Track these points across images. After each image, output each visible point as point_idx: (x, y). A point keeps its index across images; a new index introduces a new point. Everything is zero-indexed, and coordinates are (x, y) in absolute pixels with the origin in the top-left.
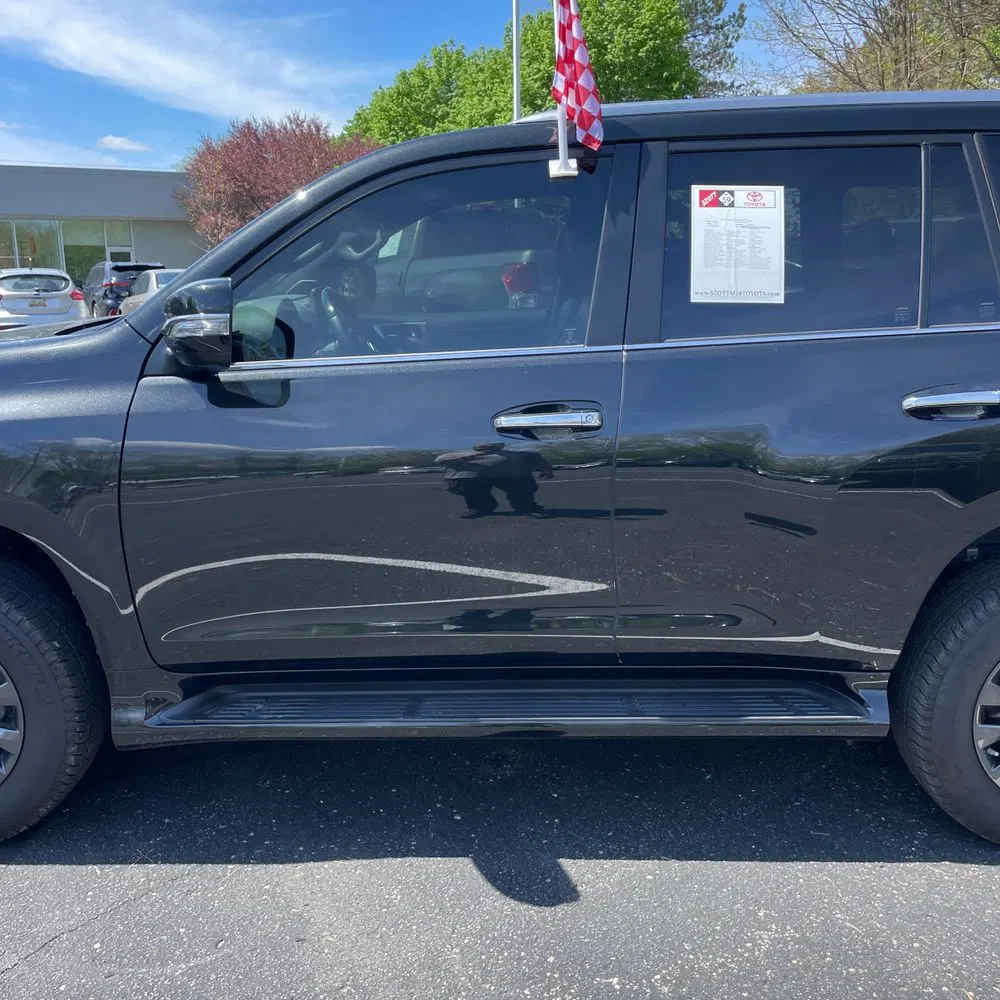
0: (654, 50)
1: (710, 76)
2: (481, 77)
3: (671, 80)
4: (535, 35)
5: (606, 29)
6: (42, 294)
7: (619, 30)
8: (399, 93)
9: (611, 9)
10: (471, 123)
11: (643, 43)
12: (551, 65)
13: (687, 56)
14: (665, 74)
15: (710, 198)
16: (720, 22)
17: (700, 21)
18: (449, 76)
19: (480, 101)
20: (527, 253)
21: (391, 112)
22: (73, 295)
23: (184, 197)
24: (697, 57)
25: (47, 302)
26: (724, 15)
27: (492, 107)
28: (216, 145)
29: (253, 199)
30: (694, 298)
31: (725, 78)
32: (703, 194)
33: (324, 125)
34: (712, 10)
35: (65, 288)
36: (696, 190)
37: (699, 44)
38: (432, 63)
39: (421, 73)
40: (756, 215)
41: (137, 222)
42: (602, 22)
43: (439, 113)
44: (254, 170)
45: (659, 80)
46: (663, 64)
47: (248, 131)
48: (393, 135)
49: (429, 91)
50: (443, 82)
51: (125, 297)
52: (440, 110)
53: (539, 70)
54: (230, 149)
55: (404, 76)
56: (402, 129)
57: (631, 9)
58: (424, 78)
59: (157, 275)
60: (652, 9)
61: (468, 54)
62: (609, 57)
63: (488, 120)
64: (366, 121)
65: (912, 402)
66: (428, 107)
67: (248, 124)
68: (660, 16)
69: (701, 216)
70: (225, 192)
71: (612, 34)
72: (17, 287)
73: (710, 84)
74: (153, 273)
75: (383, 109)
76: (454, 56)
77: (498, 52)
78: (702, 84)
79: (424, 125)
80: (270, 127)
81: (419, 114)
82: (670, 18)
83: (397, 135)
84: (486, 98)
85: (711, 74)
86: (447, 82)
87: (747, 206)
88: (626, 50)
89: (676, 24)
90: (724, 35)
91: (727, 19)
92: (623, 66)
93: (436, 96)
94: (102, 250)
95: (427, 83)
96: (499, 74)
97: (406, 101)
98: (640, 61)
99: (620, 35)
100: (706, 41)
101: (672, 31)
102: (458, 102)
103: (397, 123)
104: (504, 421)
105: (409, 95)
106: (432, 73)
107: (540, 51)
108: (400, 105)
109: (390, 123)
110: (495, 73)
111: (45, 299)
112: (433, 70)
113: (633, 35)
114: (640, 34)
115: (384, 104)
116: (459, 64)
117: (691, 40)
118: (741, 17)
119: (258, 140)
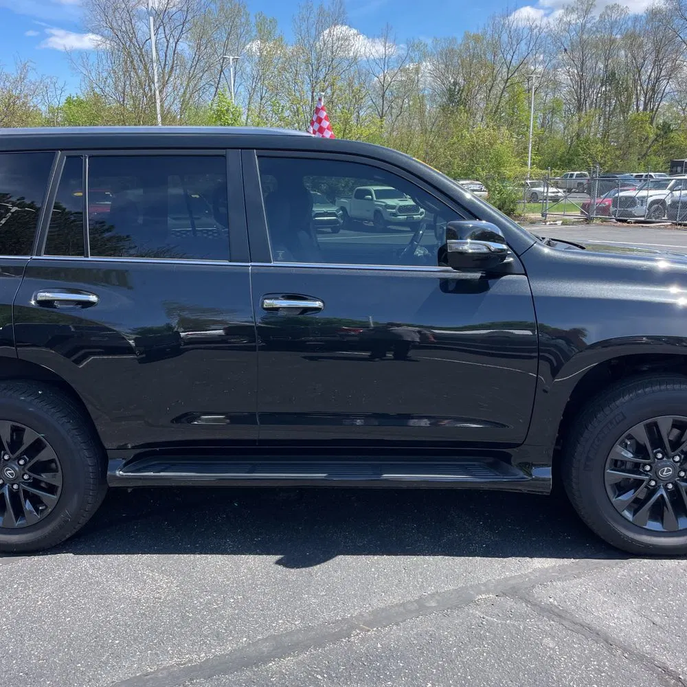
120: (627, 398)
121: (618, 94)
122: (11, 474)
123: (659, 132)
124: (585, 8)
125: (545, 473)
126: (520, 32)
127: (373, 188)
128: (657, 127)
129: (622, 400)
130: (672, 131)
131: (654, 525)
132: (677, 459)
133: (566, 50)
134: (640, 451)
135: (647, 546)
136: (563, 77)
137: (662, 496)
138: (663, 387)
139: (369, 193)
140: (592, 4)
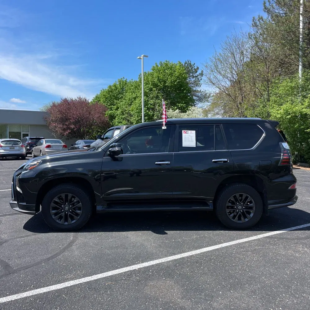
0: (179, 82)
1: (194, 89)
2: (132, 87)
3: (184, 90)
4: (147, 78)
5: (166, 77)
6: (13, 146)
7: (169, 77)
8: (109, 91)
9: (167, 72)
10: (129, 100)
11: (176, 81)
12: (151, 86)
13: (188, 84)
14: (182, 89)
15: (185, 132)
16: (197, 75)
17: (191, 75)
18: (123, 87)
19: (132, 94)
20: (151, 137)
21: (106, 96)
22: (22, 146)
23: (46, 118)
24: (191, 84)
25: (15, 148)
26: (198, 73)
27: (135, 96)
28: (56, 104)
29: (66, 119)
30: (183, 146)
31: (199, 89)
32: (184, 132)
33: (88, 100)
34: (194, 72)
35: (20, 144)
36: (183, 131)
37: (191, 81)
38: (118, 83)
39: (115, 86)
40: (192, 135)
41: (31, 125)
42: (165, 75)
43: (120, 97)
44: (67, 111)
45: (181, 90)
46: (181, 86)
47: (65, 101)
48: (107, 102)
49: (117, 91)
50: (121, 89)
51: (34, 146)
52: (120, 96)
53: (148, 87)
54: (60, 105)
55: (110, 86)
56: (109, 101)
57: (173, 72)
58: (116, 87)
59: (45, 141)
60: (178, 72)
61: (128, 81)
62: (167, 84)
63: (134, 99)
64: (99, 98)
65: (213, 160)
66: (117, 95)
67: (66, 99)
68: (180, 74)
69: (184, 135)
70: (58, 117)
71: (168, 78)
72: (6, 144)
73: (194, 91)
74: (44, 140)
75: (104, 95)
76: (124, 82)
77: (137, 82)
78: (192, 91)
79: (116, 100)
80: (72, 100)
81: (114, 97)
82: (183, 74)
83: (108, 102)
84: (134, 93)
85: (195, 88)
86: (122, 89)
87: (190, 133)
88: (171, 82)
89: (185, 76)
90: (198, 78)
91: (198, 74)
92: (171, 86)
93: (119, 92)
94: (20, 133)
95: (117, 88)
96: (137, 87)
97: (111, 93)
98: (175, 85)
99: (170, 78)
100: (193, 80)
101: (184, 78)
102: (126, 94)
103: (108, 99)
104: (156, 163)
105: (111, 92)
106: (118, 86)
107: (148, 82)
108: (109, 94)
109: (106, 99)
110: (136, 87)
111: (14, 147)
112: (119, 85)
113: (173, 78)
114: (175, 78)
115: (104, 94)
116: (126, 84)
117: (189, 79)
118: (202, 74)
119: (69, 103)
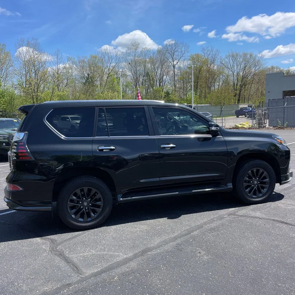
120: (247, 164)
121: (150, 80)
122: (86, 204)
123: (165, 95)
124: (135, 48)
125: (230, 186)
126: (112, 56)
127: (69, 116)
128: (165, 93)
129: (245, 165)
130: (170, 94)
131: (254, 196)
132: (257, 179)
133: (129, 63)
134: (250, 177)
135: (254, 201)
136: (129, 73)
137: (255, 188)
138: (254, 161)
139: (68, 118)
140: (137, 47)
